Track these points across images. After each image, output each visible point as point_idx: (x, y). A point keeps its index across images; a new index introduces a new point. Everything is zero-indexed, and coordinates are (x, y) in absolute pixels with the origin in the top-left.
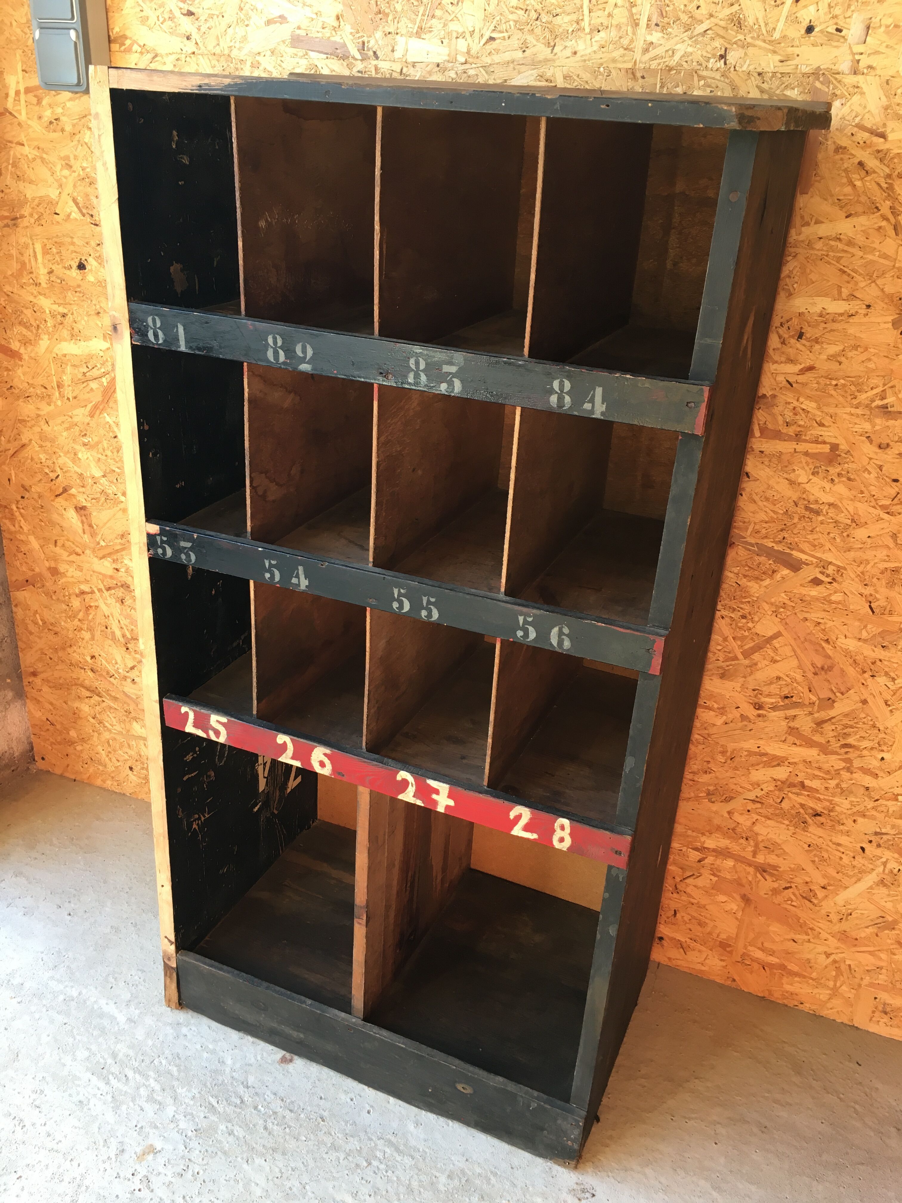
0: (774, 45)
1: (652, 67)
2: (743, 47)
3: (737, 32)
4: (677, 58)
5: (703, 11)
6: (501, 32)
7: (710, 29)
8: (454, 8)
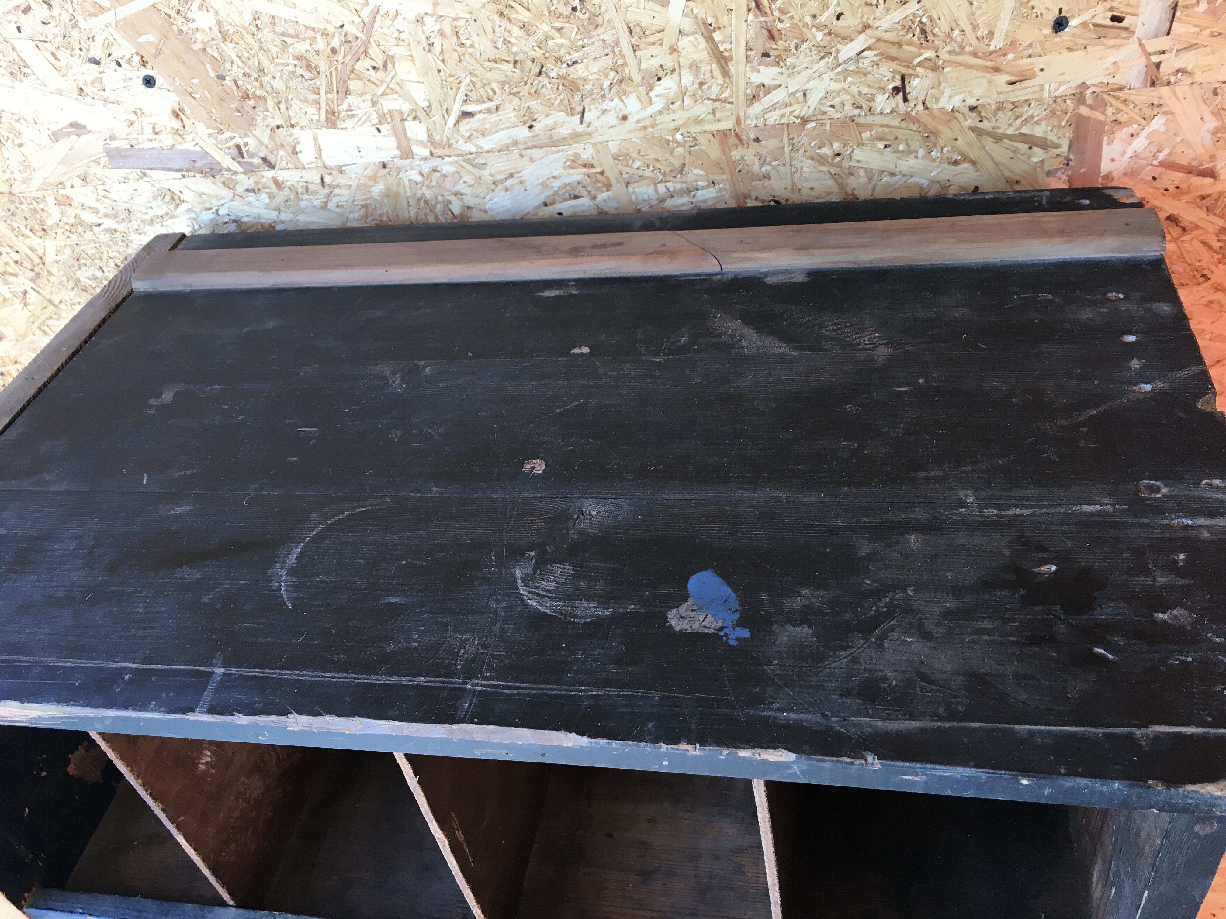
0: (994, 59)
1: (771, 122)
2: (933, 69)
3: (921, 47)
4: (814, 100)
5: (850, 21)
6: (480, 101)
7: (869, 48)
8: (380, 74)
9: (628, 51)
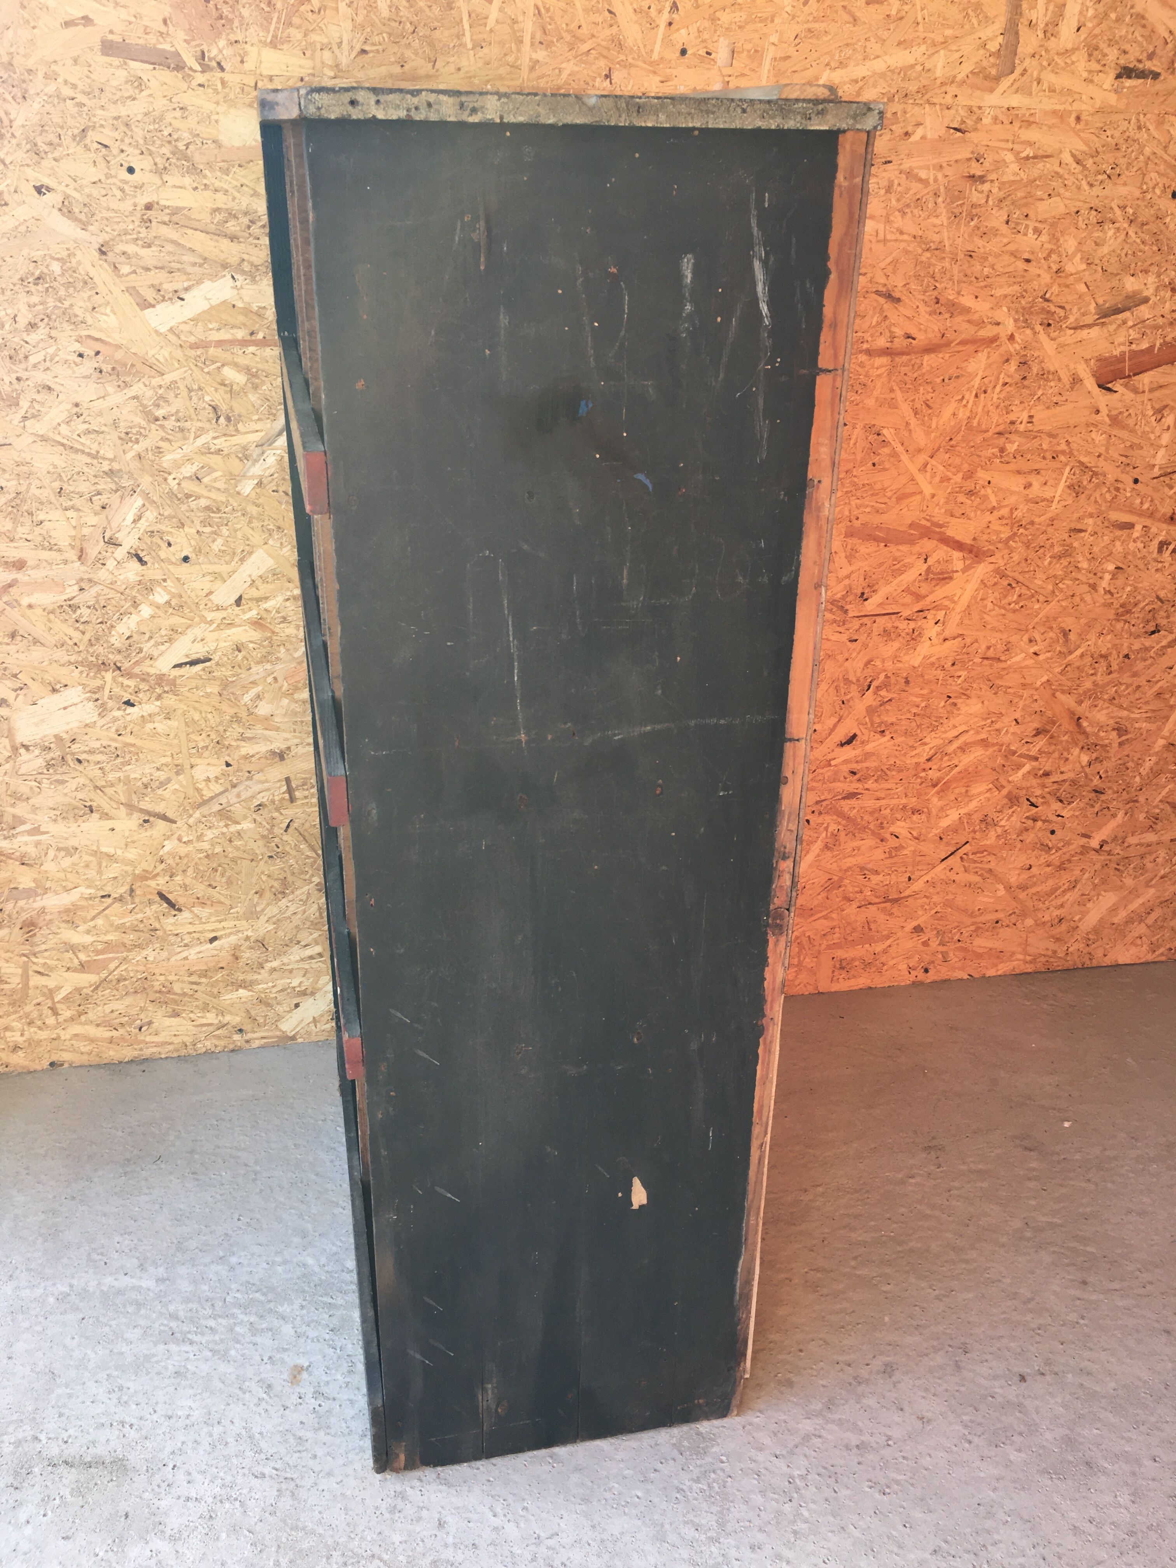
0: (654, 66)
1: (541, 85)
2: (625, 67)
3: (619, 53)
4: (564, 76)
5: (585, 30)
6: (373, 44)
7: (593, 49)
8: (315, 16)
9: (466, 26)
